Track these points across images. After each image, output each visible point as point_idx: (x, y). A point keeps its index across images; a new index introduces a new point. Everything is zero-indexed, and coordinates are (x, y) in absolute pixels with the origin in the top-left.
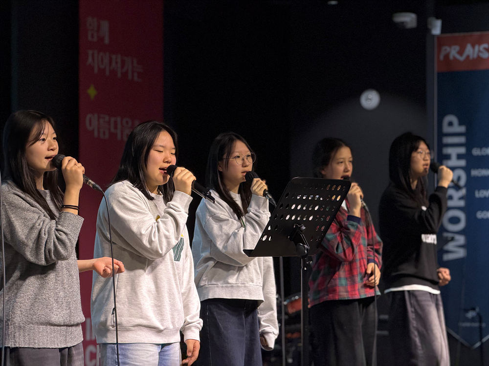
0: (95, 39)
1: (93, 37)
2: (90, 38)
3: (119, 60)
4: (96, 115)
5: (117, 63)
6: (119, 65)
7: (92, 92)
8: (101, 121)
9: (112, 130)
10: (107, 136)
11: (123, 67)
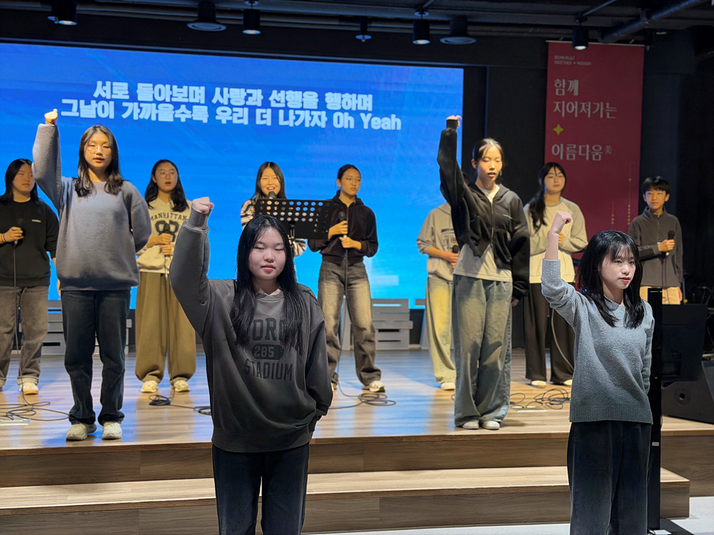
0: (563, 94)
1: (560, 92)
2: (557, 93)
3: (589, 106)
4: (562, 145)
5: (586, 108)
6: (589, 109)
7: (558, 130)
8: (568, 148)
9: (580, 153)
10: (574, 158)
11: (592, 111)
